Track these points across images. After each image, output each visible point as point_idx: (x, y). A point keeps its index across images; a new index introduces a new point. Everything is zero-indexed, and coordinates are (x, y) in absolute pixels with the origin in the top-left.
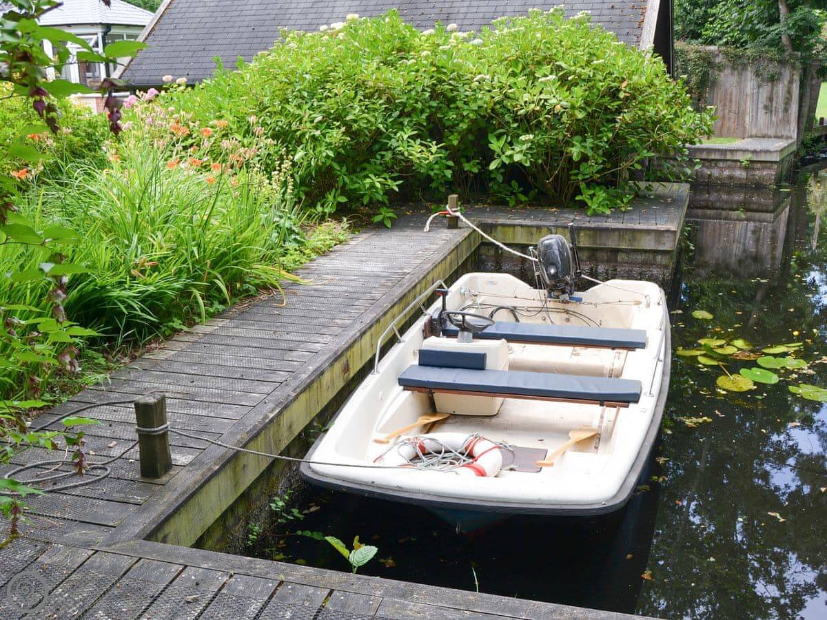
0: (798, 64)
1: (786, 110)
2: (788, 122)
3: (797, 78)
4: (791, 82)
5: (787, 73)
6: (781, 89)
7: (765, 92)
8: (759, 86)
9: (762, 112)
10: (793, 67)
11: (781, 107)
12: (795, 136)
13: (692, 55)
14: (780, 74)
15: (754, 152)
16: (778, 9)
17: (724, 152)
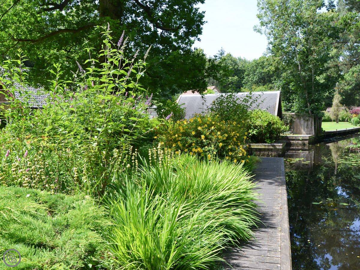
0: (313, 117)
1: (311, 128)
2: (312, 131)
3: (313, 120)
4: (312, 121)
5: (311, 119)
6: (310, 123)
7: (306, 124)
8: (304, 122)
9: (306, 128)
10: (312, 118)
11: (310, 127)
12: (314, 134)
13: (288, 115)
14: (309, 119)
15: (303, 137)
16: (307, 105)
17: (296, 137)
